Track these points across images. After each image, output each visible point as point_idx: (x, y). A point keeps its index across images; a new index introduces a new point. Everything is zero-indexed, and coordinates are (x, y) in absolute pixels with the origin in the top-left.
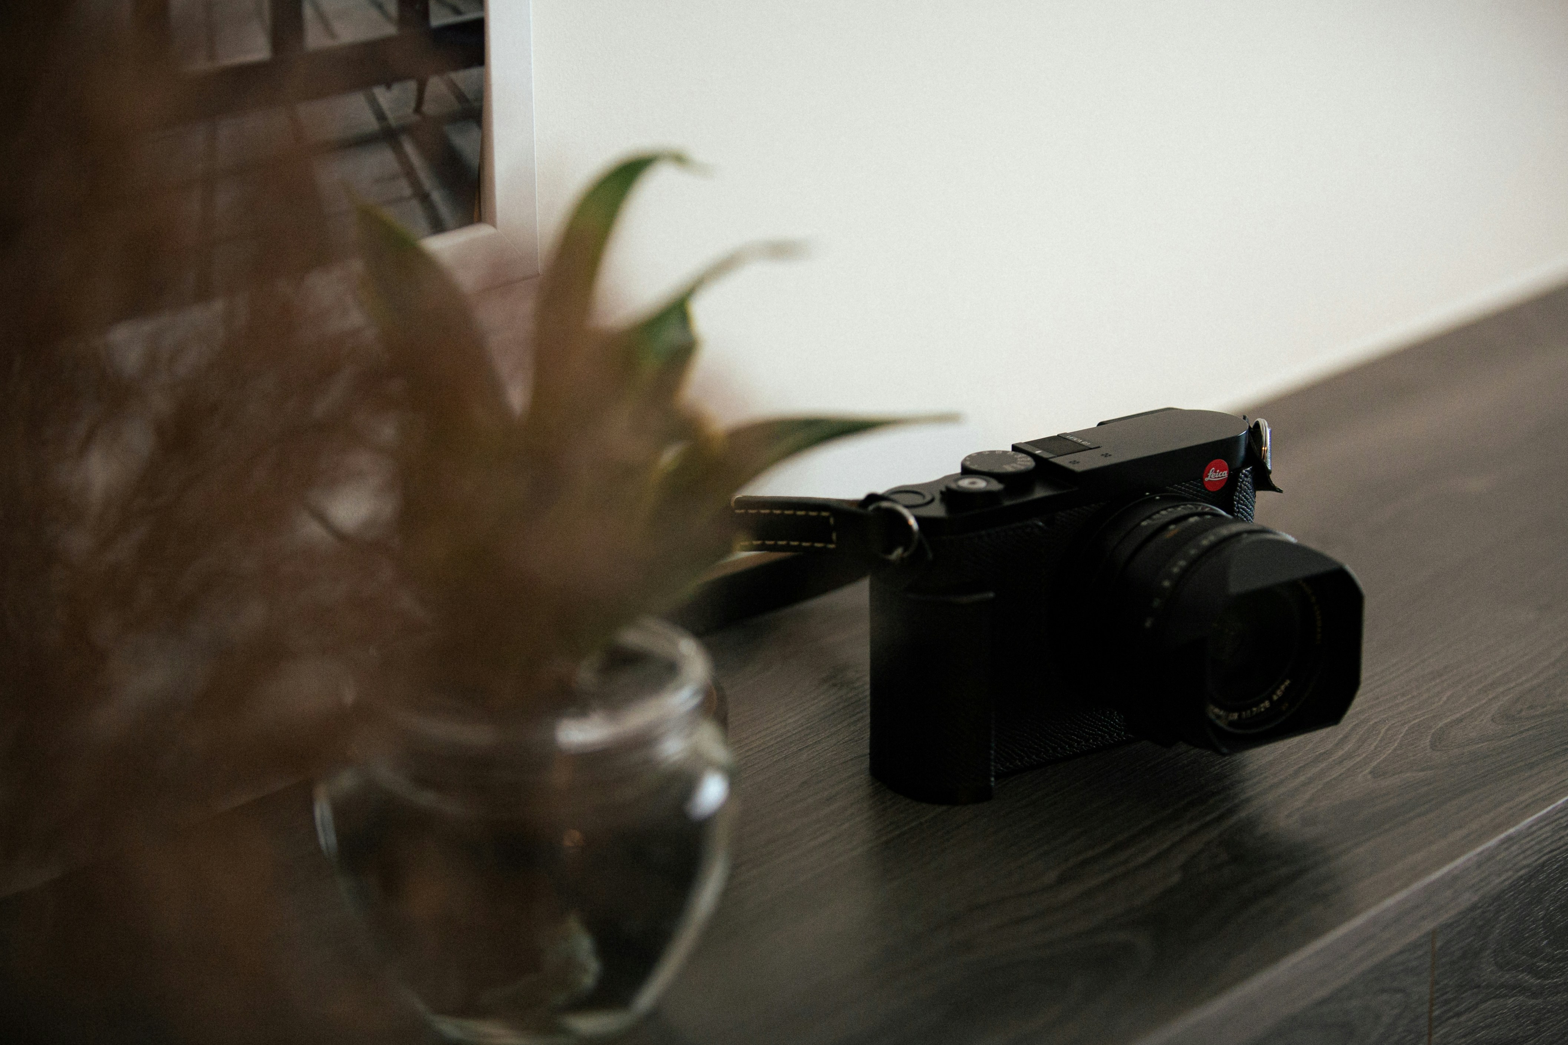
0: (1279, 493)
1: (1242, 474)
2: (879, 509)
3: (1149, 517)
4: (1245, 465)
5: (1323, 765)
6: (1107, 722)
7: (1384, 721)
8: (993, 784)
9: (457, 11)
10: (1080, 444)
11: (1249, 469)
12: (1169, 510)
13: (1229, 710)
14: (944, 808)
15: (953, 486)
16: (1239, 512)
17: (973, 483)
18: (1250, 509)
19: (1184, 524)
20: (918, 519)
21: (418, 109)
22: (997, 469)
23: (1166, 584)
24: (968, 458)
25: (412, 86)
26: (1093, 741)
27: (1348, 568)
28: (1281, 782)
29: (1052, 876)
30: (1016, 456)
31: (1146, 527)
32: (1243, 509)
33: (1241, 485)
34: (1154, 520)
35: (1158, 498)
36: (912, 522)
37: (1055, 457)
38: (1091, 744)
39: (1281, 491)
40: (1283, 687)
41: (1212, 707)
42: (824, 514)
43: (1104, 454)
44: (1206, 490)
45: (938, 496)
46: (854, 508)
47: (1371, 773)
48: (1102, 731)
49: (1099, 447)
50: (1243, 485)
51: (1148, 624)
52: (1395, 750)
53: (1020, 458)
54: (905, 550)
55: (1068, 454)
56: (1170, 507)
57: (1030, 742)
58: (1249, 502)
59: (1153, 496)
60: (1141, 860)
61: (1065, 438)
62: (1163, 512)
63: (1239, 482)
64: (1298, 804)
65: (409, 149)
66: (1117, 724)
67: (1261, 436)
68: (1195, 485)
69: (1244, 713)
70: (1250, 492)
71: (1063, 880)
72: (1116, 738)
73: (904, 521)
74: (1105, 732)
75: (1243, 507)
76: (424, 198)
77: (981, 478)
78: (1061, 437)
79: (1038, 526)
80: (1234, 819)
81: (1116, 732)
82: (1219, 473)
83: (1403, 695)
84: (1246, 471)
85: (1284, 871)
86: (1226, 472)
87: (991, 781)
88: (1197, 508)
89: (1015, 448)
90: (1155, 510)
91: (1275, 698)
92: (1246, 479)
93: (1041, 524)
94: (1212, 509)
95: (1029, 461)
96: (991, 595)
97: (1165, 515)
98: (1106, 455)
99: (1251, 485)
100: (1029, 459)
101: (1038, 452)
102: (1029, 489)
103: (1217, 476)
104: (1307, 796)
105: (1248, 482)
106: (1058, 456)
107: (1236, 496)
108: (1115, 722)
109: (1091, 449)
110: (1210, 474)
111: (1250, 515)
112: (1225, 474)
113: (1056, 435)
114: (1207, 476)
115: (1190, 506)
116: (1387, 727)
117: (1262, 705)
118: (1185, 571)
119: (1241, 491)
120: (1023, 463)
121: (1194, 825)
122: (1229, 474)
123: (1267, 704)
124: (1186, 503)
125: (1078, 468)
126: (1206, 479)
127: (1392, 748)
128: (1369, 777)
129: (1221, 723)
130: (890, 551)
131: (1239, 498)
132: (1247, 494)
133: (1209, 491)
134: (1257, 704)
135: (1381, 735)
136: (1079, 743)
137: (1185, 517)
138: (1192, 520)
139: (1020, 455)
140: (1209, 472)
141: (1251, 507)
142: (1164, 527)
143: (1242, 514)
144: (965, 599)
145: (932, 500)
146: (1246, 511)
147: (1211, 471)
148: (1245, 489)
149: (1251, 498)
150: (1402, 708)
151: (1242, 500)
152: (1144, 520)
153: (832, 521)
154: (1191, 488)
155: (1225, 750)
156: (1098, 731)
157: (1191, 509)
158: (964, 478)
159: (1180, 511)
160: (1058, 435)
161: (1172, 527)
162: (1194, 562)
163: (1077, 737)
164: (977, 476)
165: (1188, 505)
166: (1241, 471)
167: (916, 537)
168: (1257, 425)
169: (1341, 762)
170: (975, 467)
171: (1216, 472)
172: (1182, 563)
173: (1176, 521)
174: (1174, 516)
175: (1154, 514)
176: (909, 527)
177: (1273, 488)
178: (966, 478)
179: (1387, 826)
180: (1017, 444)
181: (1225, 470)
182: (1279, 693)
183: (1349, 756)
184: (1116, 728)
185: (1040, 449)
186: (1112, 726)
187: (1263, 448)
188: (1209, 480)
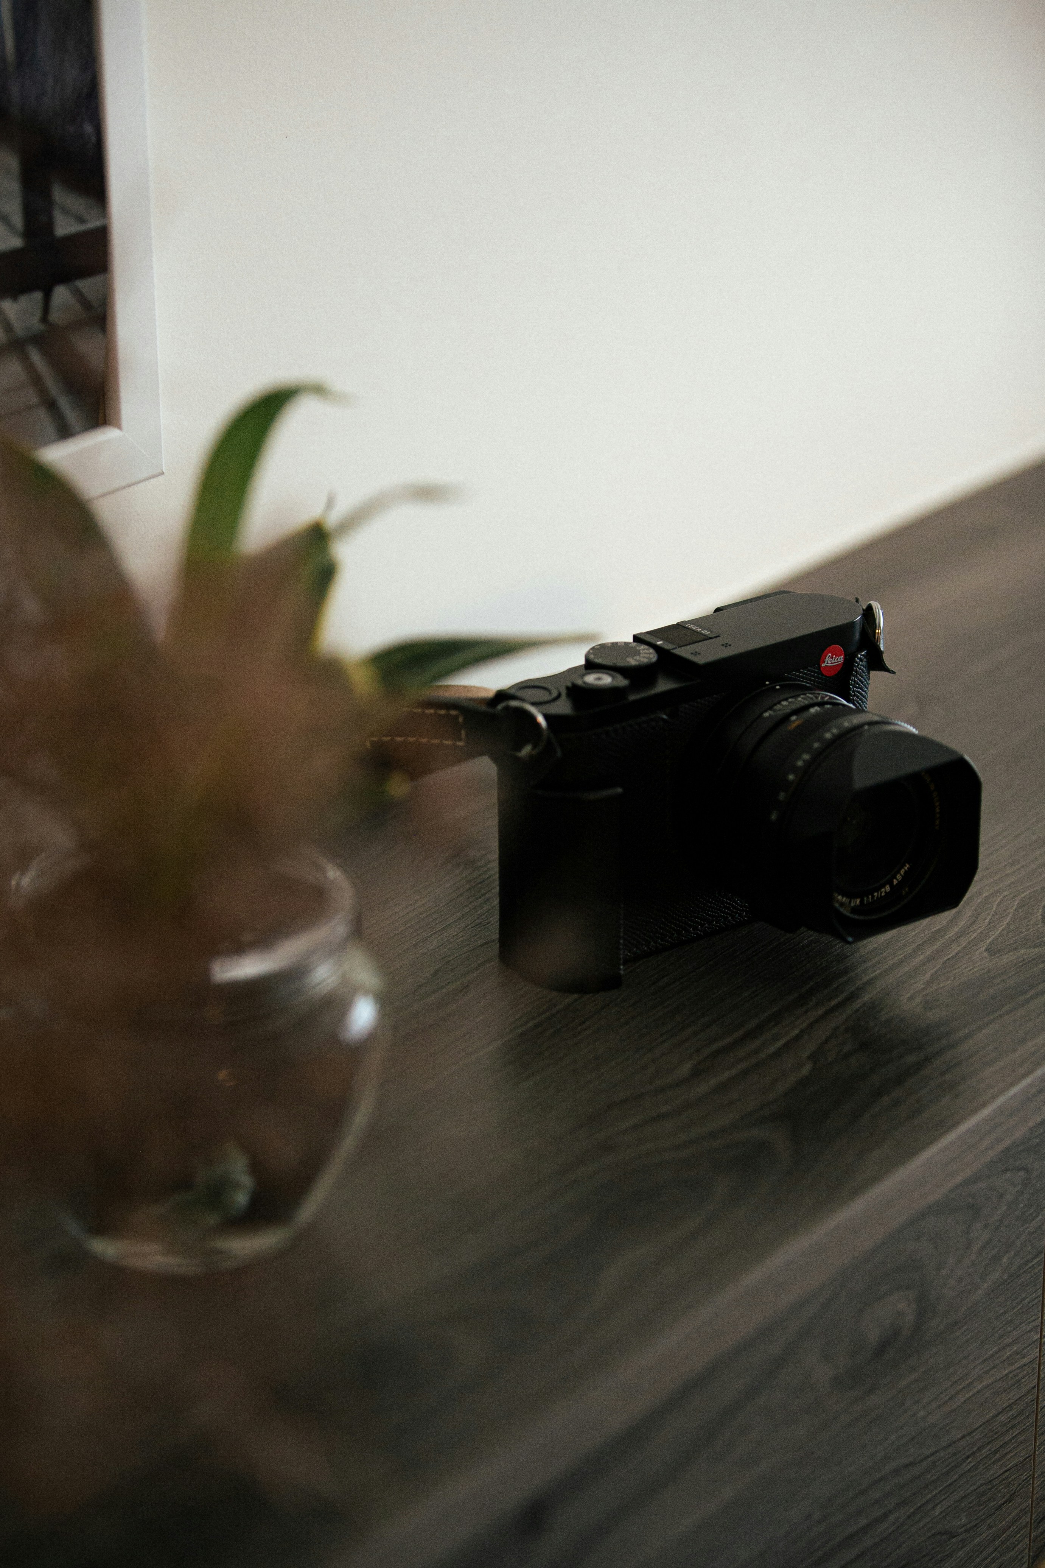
0: (892, 675)
1: (857, 659)
2: (507, 708)
3: (770, 708)
4: (860, 650)
5: (939, 943)
6: (730, 904)
7: (994, 895)
8: (622, 972)
9: (81, 220)
10: (700, 633)
11: (864, 653)
12: (790, 700)
13: (851, 896)
14: (575, 996)
15: (579, 682)
16: (855, 695)
17: (599, 679)
18: (865, 692)
19: (805, 715)
20: (546, 717)
21: (44, 318)
22: (621, 663)
23: (791, 777)
24: (591, 651)
25: (38, 296)
26: (716, 923)
27: (967, 758)
28: (902, 962)
29: (685, 1069)
30: (638, 648)
31: (767, 718)
32: (859, 692)
33: (856, 669)
34: (775, 711)
35: (778, 687)
36: (541, 719)
37: (676, 648)
38: (713, 925)
39: (894, 673)
40: (902, 872)
41: (836, 895)
42: (454, 713)
43: (724, 643)
44: (822, 675)
45: (564, 692)
46: (483, 708)
47: (986, 950)
48: (724, 912)
49: (719, 636)
50: (858, 669)
51: (774, 817)
52: (1008, 924)
53: (642, 649)
54: (534, 747)
55: (690, 644)
56: (792, 697)
57: (656, 927)
58: (864, 685)
59: (773, 685)
60: (772, 1049)
61: (684, 627)
62: (784, 703)
63: (855, 666)
64: (920, 985)
65: (36, 358)
66: (738, 905)
67: (875, 620)
68: (812, 671)
69: (865, 898)
70: (865, 675)
71: (697, 1073)
72: (738, 919)
73: (533, 719)
74: (728, 914)
75: (858, 690)
76: (52, 406)
77: (607, 673)
78: (680, 625)
79: (663, 719)
80: (857, 1004)
81: (738, 913)
82: (835, 658)
83: (1012, 865)
84: (861, 655)
85: (910, 1059)
86: (842, 657)
87: (620, 969)
88: (817, 698)
89: (636, 638)
90: (776, 700)
91: (895, 882)
92: (861, 663)
93: (665, 717)
94: (831, 698)
95: (650, 653)
96: (619, 790)
97: (785, 705)
98: (726, 645)
99: (865, 668)
100: (652, 651)
101: (659, 643)
102: (652, 683)
103: (833, 662)
104: (928, 976)
105: (863, 666)
106: (679, 647)
107: (852, 681)
108: (737, 903)
109: (711, 638)
110: (826, 660)
111: (864, 697)
112: (841, 659)
113: (676, 623)
114: (824, 662)
115: (810, 695)
116: (999, 900)
117: (883, 890)
118: (808, 764)
119: (856, 675)
120: (646, 656)
121: (820, 1012)
122: (845, 659)
123: (888, 888)
124: (806, 692)
125: (701, 660)
126: (823, 665)
127: (1005, 923)
128: (986, 954)
129: (845, 912)
130: (519, 749)
131: (855, 681)
132: (862, 677)
133: (826, 676)
134: (878, 889)
135: (994, 909)
136: (702, 925)
137: (806, 708)
138: (813, 710)
139: (643, 647)
140: (825, 659)
141: (865, 689)
142: (786, 718)
143: (858, 697)
144: (592, 796)
145: (559, 696)
146: (861, 694)
147: (828, 657)
148: (861, 673)
149: (865, 681)
150: (1012, 879)
151: (857, 684)
152: (766, 711)
153: (461, 719)
154: (809, 674)
155: (850, 939)
156: (721, 912)
157: (811, 698)
158: (589, 673)
159: (802, 700)
160: (677, 624)
161: (794, 718)
162: (818, 756)
163: (701, 920)
164: (602, 671)
165: (808, 695)
166: (857, 656)
167: (545, 734)
168: (870, 608)
169: (957, 938)
170: (598, 661)
171: (832, 658)
172: (806, 757)
173: (796, 712)
174: (794, 707)
175: (775, 704)
176: (538, 725)
177: (887, 670)
178: (592, 673)
179: (1005, 1008)
180: (637, 634)
181: (841, 655)
182: (899, 877)
183: (964, 932)
184: (738, 909)
185: (662, 640)
186: (734, 907)
187: (877, 631)
188: (826, 666)
